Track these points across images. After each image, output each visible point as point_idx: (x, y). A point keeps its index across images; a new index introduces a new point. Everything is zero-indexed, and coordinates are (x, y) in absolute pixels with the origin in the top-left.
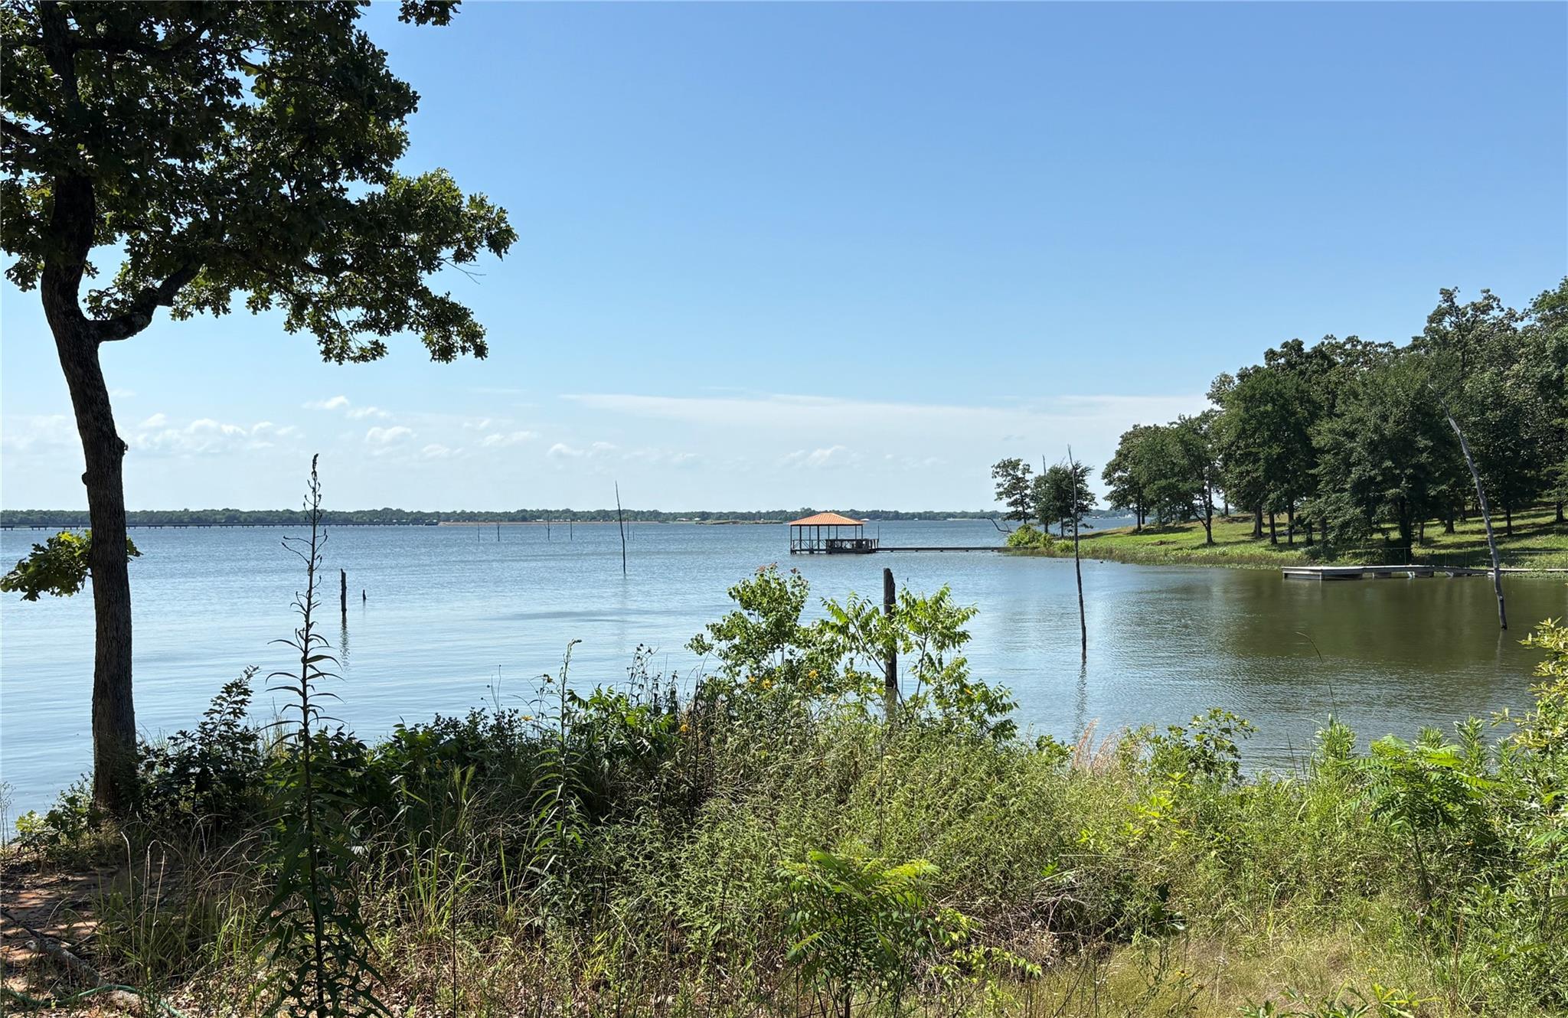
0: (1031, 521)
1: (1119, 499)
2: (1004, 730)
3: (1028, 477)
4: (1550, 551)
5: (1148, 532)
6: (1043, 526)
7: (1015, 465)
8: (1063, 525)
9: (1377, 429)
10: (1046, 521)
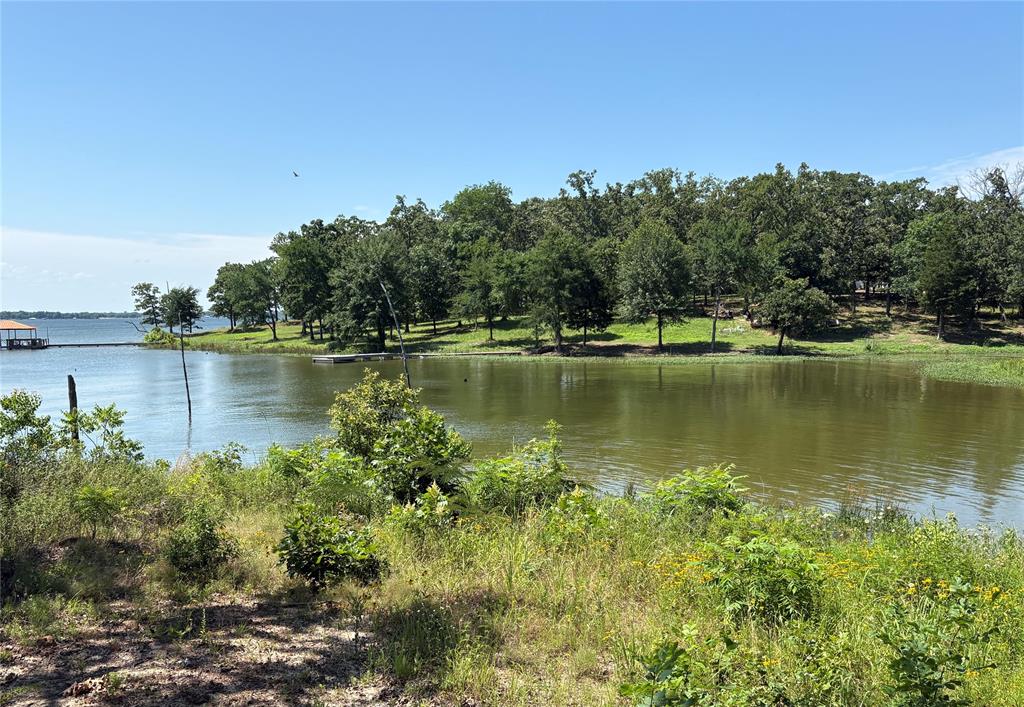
0: (161, 324)
1: (219, 311)
2: (140, 457)
3: (157, 295)
4: (452, 343)
5: (237, 331)
6: (169, 328)
7: (147, 287)
8: (183, 327)
9: (363, 276)
10: (171, 324)
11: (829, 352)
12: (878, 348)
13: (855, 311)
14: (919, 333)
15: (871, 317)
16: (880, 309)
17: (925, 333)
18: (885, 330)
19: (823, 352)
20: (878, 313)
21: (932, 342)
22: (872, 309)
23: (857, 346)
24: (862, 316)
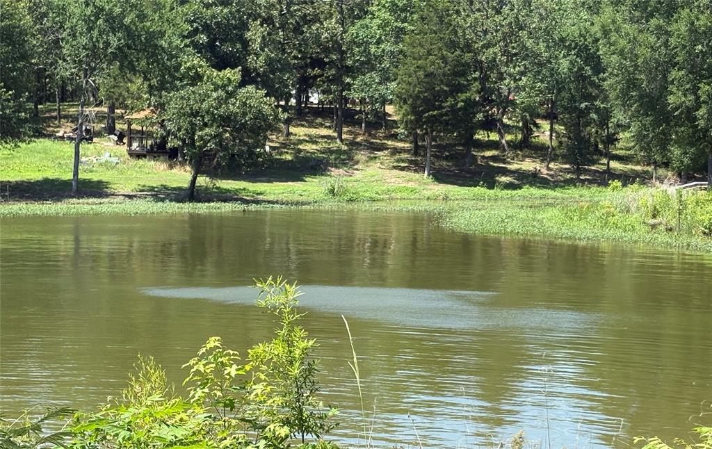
11: (271, 198)
12: (346, 191)
13: (289, 134)
14: (395, 167)
15: (315, 143)
16: (324, 132)
17: (403, 169)
18: (344, 163)
19: (261, 197)
20: (323, 137)
21: (420, 183)
22: (313, 131)
23: (312, 189)
24: (301, 142)
